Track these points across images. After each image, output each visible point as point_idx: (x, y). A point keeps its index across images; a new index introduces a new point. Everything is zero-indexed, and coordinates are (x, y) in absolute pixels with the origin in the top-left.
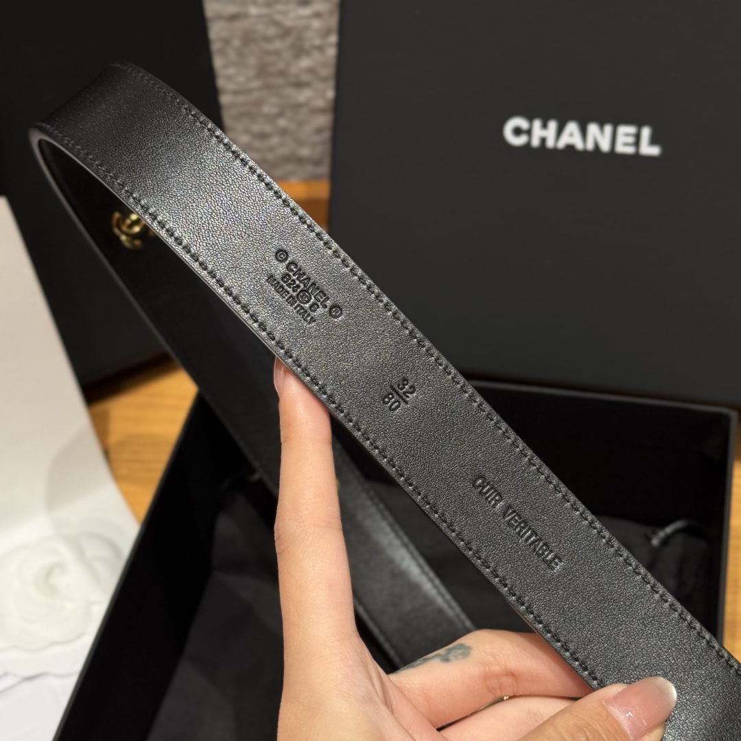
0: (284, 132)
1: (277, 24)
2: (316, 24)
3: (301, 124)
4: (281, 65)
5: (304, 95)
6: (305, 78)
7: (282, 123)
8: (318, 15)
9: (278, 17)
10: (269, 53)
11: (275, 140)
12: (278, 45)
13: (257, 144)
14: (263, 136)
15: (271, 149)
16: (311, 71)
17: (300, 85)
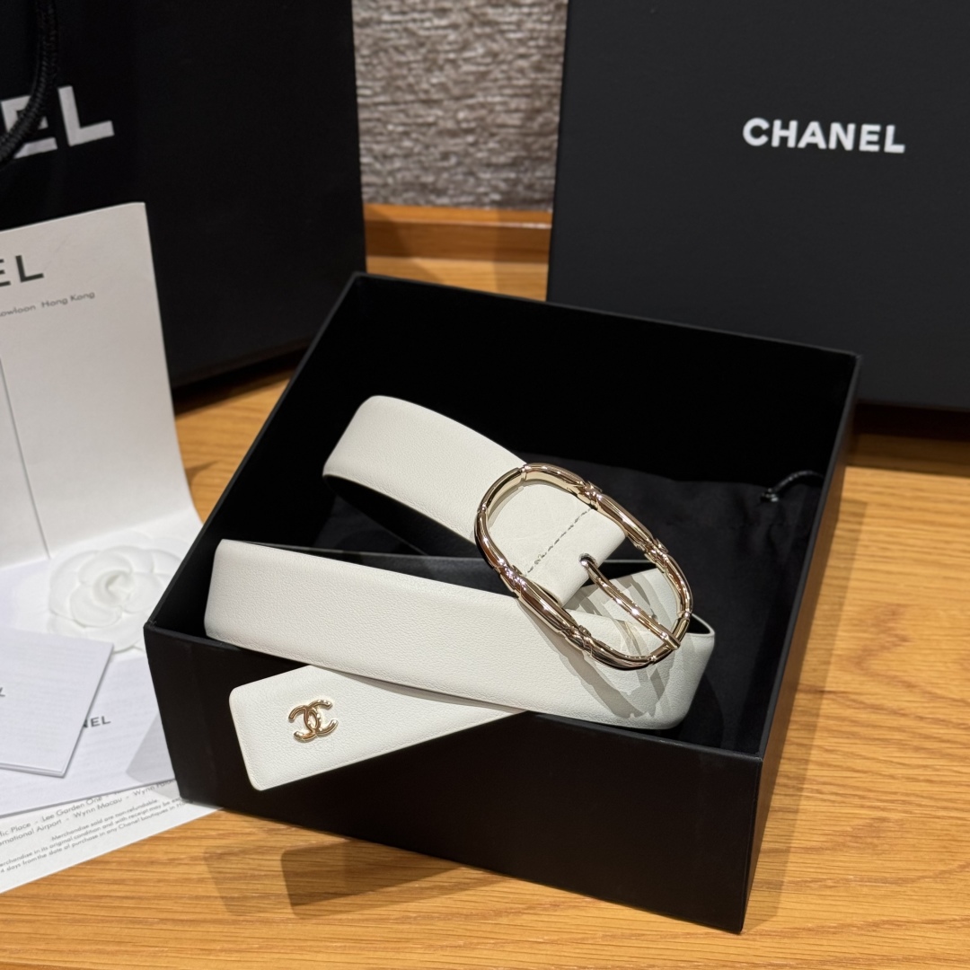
0: (408, 155)
1: (411, 33)
2: (452, 36)
3: (427, 147)
4: (411, 80)
5: (433, 114)
6: (436, 96)
7: (407, 143)
8: (455, 26)
9: (411, 26)
10: (399, 65)
11: (398, 164)
12: (410, 56)
13: (378, 166)
14: (386, 157)
15: (391, 173)
16: (442, 87)
17: (429, 103)
